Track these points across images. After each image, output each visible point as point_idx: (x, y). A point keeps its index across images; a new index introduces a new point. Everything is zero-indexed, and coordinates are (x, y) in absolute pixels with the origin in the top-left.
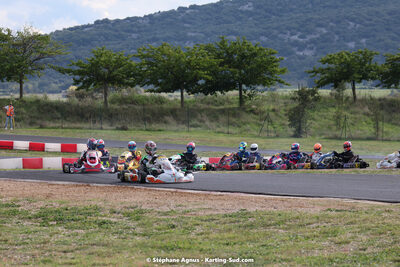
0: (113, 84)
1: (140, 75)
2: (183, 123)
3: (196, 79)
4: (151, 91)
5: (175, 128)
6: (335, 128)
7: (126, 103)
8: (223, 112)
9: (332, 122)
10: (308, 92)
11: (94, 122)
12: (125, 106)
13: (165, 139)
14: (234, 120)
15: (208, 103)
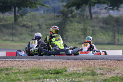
6: (83, 36)
9: (80, 33)
10: (68, 11)
14: (14, 31)
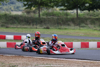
0: (43, 6)
1: (57, 2)
2: (77, 25)
3: (84, 3)
4: (62, 9)
5: (73, 28)
7: (50, 15)
8: (97, 19)
11: (33, 25)
12: (49, 17)
13: (68, 33)
15: (91, 15)
